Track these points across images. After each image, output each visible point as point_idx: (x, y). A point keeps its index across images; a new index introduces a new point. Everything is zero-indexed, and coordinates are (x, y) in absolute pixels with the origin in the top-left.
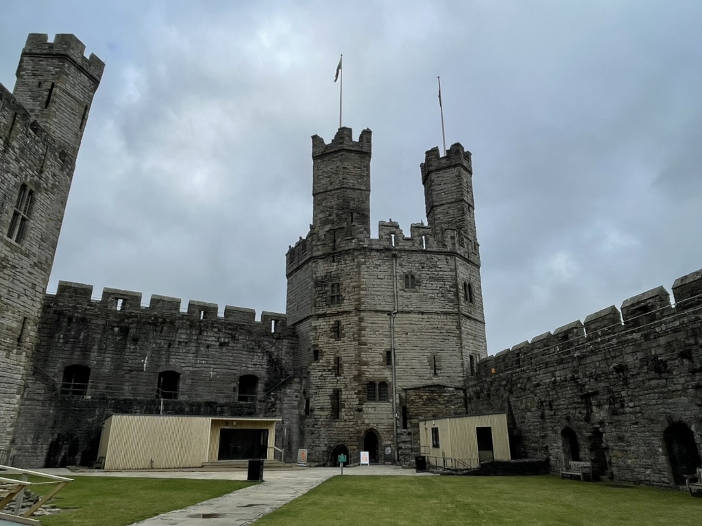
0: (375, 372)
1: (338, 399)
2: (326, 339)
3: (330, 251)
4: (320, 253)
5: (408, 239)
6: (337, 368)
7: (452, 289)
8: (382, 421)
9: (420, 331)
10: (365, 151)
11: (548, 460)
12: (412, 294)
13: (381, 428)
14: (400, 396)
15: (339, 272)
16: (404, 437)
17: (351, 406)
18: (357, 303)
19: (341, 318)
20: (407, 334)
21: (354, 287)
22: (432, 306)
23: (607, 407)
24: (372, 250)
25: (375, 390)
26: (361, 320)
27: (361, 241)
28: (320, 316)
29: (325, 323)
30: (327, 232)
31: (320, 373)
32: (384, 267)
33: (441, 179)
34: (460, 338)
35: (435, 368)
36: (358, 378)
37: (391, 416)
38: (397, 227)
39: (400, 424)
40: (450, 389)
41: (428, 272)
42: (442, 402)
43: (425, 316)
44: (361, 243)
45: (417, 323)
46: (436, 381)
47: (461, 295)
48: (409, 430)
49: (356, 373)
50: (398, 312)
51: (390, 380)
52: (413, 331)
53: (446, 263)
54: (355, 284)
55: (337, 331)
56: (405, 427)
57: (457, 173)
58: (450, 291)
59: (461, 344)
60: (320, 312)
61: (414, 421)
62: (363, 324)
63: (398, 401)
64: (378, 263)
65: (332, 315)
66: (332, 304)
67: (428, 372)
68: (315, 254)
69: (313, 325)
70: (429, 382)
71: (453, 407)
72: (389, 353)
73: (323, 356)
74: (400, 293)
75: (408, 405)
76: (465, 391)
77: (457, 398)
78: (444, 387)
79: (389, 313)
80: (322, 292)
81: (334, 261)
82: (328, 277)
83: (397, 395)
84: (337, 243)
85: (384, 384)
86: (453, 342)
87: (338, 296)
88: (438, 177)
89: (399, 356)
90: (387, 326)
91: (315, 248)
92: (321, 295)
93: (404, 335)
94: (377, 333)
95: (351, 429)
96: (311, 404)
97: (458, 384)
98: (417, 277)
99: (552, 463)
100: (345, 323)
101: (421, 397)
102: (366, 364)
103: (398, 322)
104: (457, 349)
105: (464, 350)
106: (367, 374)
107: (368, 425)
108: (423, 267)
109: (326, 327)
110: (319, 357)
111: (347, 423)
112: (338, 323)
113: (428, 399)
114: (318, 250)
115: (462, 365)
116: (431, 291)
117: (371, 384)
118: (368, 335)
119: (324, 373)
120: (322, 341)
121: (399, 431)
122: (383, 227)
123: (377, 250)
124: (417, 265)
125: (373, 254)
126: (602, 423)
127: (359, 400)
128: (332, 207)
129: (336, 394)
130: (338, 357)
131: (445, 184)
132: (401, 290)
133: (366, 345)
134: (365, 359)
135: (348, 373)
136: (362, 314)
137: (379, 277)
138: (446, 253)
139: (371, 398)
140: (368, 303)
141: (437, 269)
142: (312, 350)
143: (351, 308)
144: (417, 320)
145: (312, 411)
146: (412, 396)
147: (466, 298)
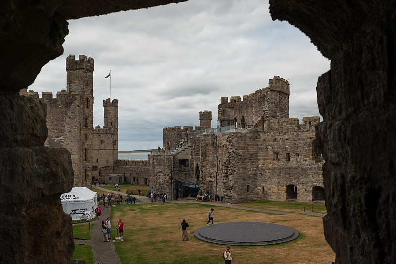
7: (112, 143)
12: (103, 145)
13: (95, 176)
22: (108, 148)
24: (94, 134)
37: (97, 174)
38: (100, 127)
41: (107, 139)
43: (106, 150)
45: (104, 152)
51: (97, 166)
53: (111, 137)
56: (100, 176)
57: (115, 108)
61: (102, 174)
63: (99, 170)
64: (95, 137)
67: (106, 163)
70: (106, 166)
71: (111, 171)
72: (97, 160)
74: (100, 145)
78: (109, 167)
79: (98, 150)
90: (97, 153)
93: (101, 155)
94: (95, 155)
97: (112, 166)
98: (104, 141)
102: (92, 162)
103: (100, 152)
104: (112, 157)
106: (93, 165)
113: (106, 169)
115: (113, 161)
122: (96, 127)
124: (104, 137)
126: (138, 177)
127: (91, 171)
137: (96, 141)
138: (111, 134)
139: (94, 170)
140: (93, 148)
146: (102, 169)
147: (115, 145)
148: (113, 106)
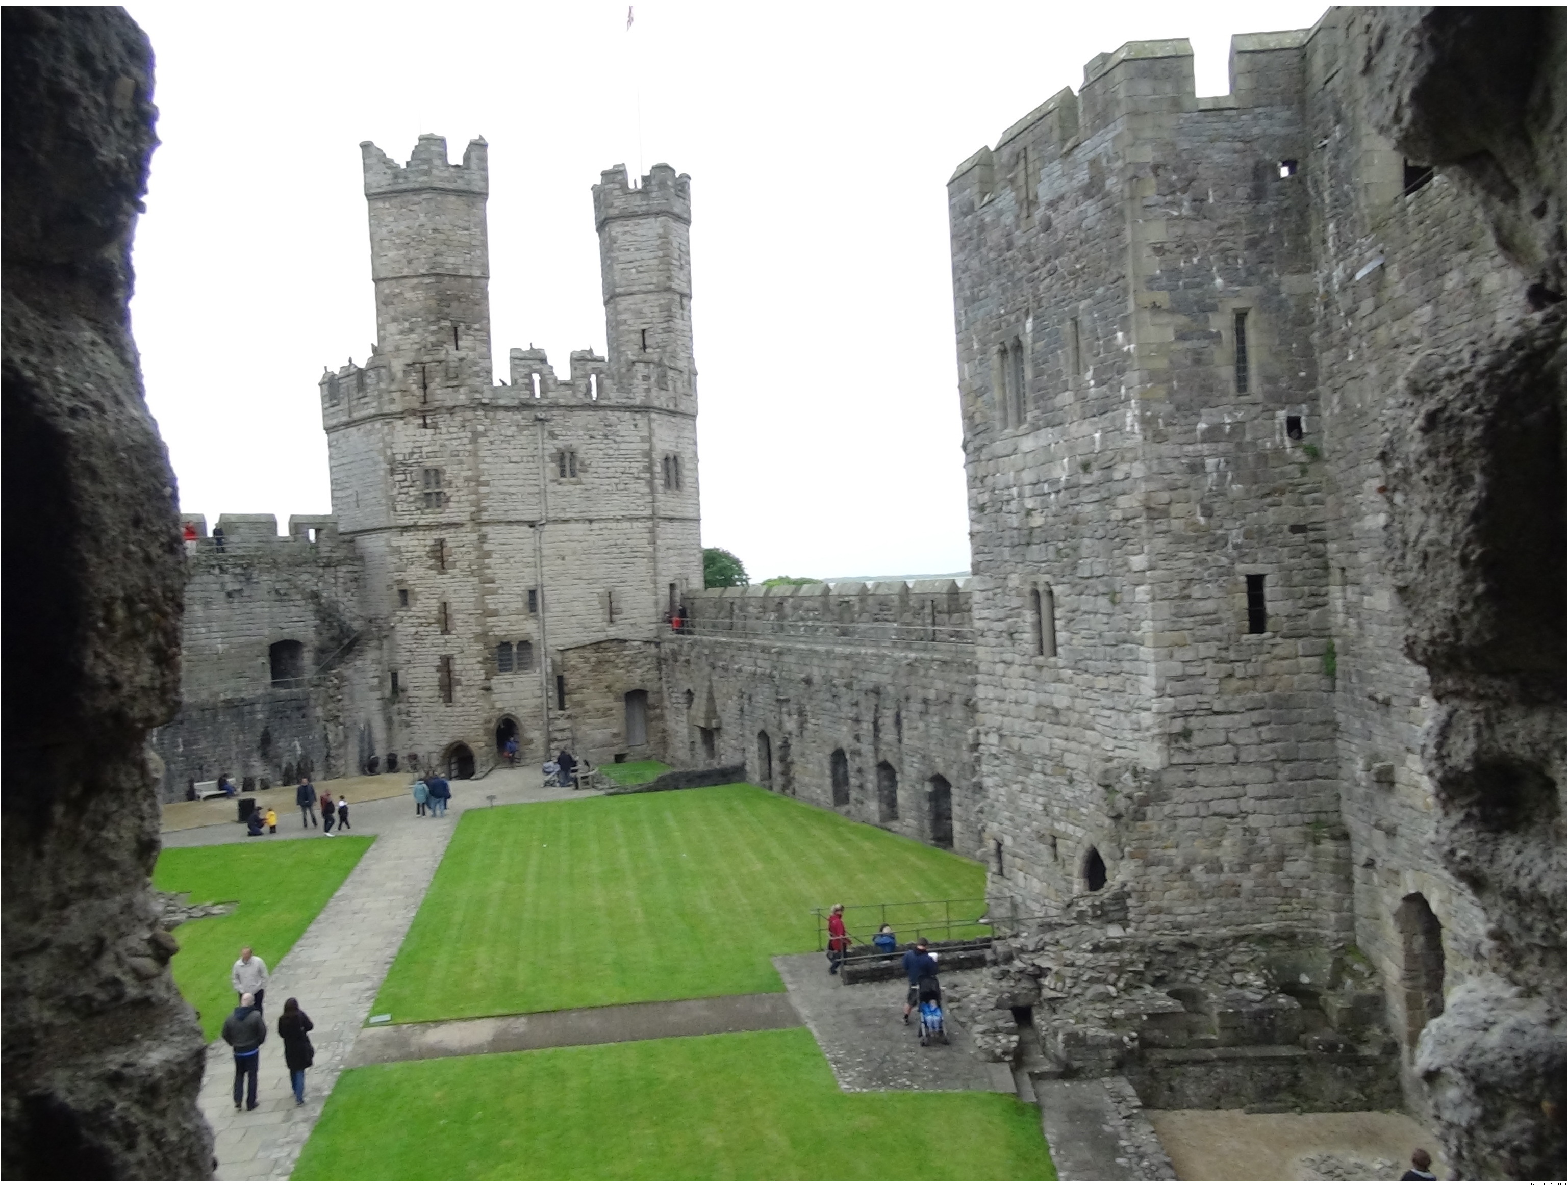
0: (509, 625)
1: (449, 672)
2: (421, 572)
3: (417, 405)
4: (396, 408)
5: (565, 384)
6: (445, 621)
7: (642, 475)
8: (525, 702)
9: (586, 551)
10: (477, 189)
11: (744, 764)
12: (571, 487)
13: (522, 714)
14: (553, 662)
15: (436, 448)
16: (562, 723)
17: (471, 683)
18: (474, 509)
19: (445, 534)
20: (563, 559)
21: (467, 480)
22: (608, 507)
23: (795, 717)
24: (498, 407)
25: (511, 655)
26: (483, 538)
27: (477, 391)
28: (405, 529)
29: (416, 542)
30: (408, 365)
31: (413, 630)
32: (523, 440)
33: (629, 237)
34: (654, 559)
35: (612, 612)
36: (482, 636)
37: (538, 693)
38: (544, 360)
39: (554, 703)
40: (635, 644)
41: (602, 446)
42: (622, 665)
43: (595, 526)
44: (478, 396)
45: (581, 539)
46: (613, 632)
47: (659, 482)
48: (568, 712)
49: (478, 630)
50: (548, 521)
51: (535, 636)
52: (574, 553)
53: (632, 427)
54: (470, 473)
55: (439, 557)
56: (562, 707)
57: (661, 231)
58: (638, 478)
59: (655, 569)
60: (406, 521)
61: (577, 697)
62: (486, 547)
63: (550, 670)
64: (509, 433)
65: (429, 527)
66: (428, 507)
67: (598, 619)
68: (387, 409)
69: (394, 544)
70: (601, 636)
71: (639, 671)
72: (532, 593)
73: (417, 599)
74: (552, 487)
75: (566, 675)
76: (658, 645)
77: (646, 658)
78: (626, 641)
79: (532, 524)
80: (406, 484)
81: (425, 426)
82: (416, 456)
83: (549, 660)
84: (428, 391)
85: (525, 645)
86: (642, 566)
87: (438, 493)
88: (625, 233)
89: (550, 596)
90: (528, 548)
91: (386, 397)
92: (405, 490)
93: (559, 562)
94: (512, 560)
95: (473, 718)
96: (400, 682)
97: (647, 635)
98: (580, 455)
99: (748, 768)
100: (454, 544)
101: (587, 660)
102: (495, 614)
103: (549, 540)
104: (648, 579)
105: (659, 579)
106: (498, 632)
107: (501, 709)
108: (592, 437)
109: (418, 548)
110: (410, 601)
111: (466, 709)
112: (441, 543)
113: (600, 663)
114: (392, 401)
115: (656, 603)
116: (607, 481)
117: (505, 646)
118: (496, 566)
119: (421, 629)
120: (413, 574)
121: (552, 715)
122: (517, 362)
123: (507, 408)
124: (581, 433)
125: (501, 414)
126: (790, 733)
127: (486, 673)
128: (415, 315)
129: (446, 664)
130: (445, 603)
131: (638, 250)
132: (552, 481)
133: (493, 582)
134: (491, 607)
136: (485, 529)
137: (513, 459)
138: (633, 408)
139: (505, 667)
140: (494, 509)
141: (618, 439)
142: (396, 588)
143: (464, 517)
144: (580, 533)
145: (403, 691)
146: (573, 659)
147: (668, 485)
148: (646, 214)
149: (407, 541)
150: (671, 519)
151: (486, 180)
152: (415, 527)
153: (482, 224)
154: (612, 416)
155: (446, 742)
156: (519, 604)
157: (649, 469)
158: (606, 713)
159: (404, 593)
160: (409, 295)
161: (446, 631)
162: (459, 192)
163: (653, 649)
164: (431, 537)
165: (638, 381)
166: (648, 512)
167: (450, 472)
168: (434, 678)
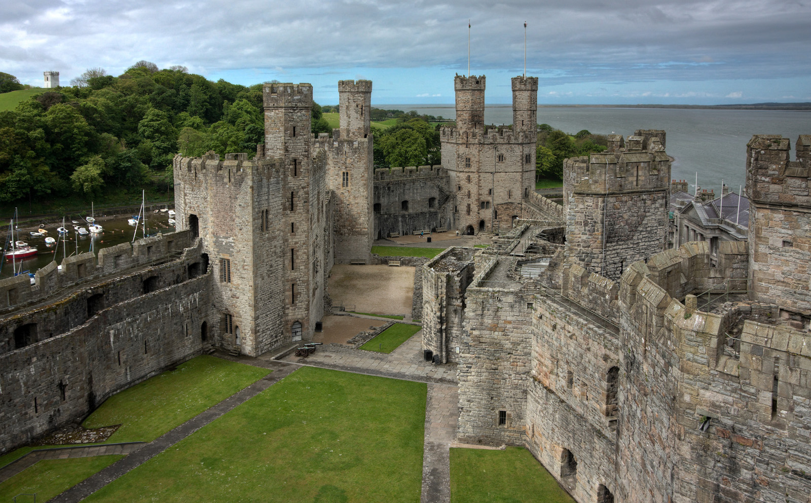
0: (483, 198)
1: (469, 208)
3: (465, 142)
4: (459, 142)
5: (502, 138)
6: (469, 195)
8: (487, 217)
9: (505, 180)
13: (486, 219)
15: (469, 153)
16: (495, 223)
17: (474, 211)
18: (478, 169)
19: (470, 174)
20: (499, 182)
21: (476, 161)
24: (484, 144)
25: (484, 205)
26: (479, 176)
27: (480, 140)
28: (461, 172)
29: (463, 175)
30: (464, 132)
31: (461, 197)
32: (490, 152)
33: (520, 96)
34: (521, 183)
35: (510, 194)
36: (478, 200)
39: (494, 217)
40: (515, 204)
41: (510, 154)
42: (512, 209)
46: (510, 201)
47: (524, 163)
49: (477, 198)
50: (496, 172)
51: (491, 201)
52: (502, 180)
53: (518, 149)
55: (469, 179)
56: (496, 219)
58: (519, 162)
59: (522, 185)
60: (461, 170)
61: (500, 217)
62: (480, 178)
64: (487, 151)
65: (466, 172)
66: (466, 167)
67: (507, 197)
68: (458, 142)
69: (458, 175)
70: (507, 202)
71: (515, 211)
72: (490, 190)
73: (463, 189)
75: (498, 211)
76: (521, 204)
77: (518, 208)
79: (491, 173)
80: (462, 161)
81: (467, 147)
82: (464, 154)
83: (494, 207)
84: (469, 139)
85: (488, 203)
86: (518, 184)
87: (469, 164)
88: (519, 94)
89: (495, 191)
91: (458, 140)
95: (474, 220)
96: (457, 209)
97: (518, 202)
98: (504, 156)
100: (472, 177)
101: (503, 207)
102: (481, 195)
104: (519, 188)
105: (522, 188)
106: (482, 199)
107: (481, 218)
108: (508, 152)
109: (464, 177)
110: (461, 190)
111: (473, 217)
112: (469, 176)
115: (521, 194)
116: (511, 163)
117: (483, 203)
118: (482, 183)
119: (463, 197)
120: (463, 183)
121: (493, 221)
122: (490, 133)
123: (487, 144)
124: (505, 151)
125: (485, 146)
128: (466, 120)
129: (469, 206)
130: (469, 191)
131: (522, 99)
132: (497, 162)
133: (481, 187)
134: (481, 193)
135: (474, 197)
136: (480, 174)
138: (518, 144)
139: (483, 207)
140: (483, 169)
141: (514, 152)
143: (475, 171)
144: (503, 175)
145: (458, 211)
146: (500, 207)
147: (527, 162)
148: (525, 90)
149: (461, 175)
150: (527, 171)
151: (485, 86)
152: (463, 172)
153: (483, 97)
154: (513, 146)
155: (467, 225)
156: (487, 192)
157: (522, 159)
158: (507, 221)
159: (459, 187)
160: (464, 115)
161: (469, 198)
162: (478, 90)
163: (520, 206)
164: (467, 175)
165: (520, 137)
166: (521, 170)
167: (472, 159)
168: (465, 209)
